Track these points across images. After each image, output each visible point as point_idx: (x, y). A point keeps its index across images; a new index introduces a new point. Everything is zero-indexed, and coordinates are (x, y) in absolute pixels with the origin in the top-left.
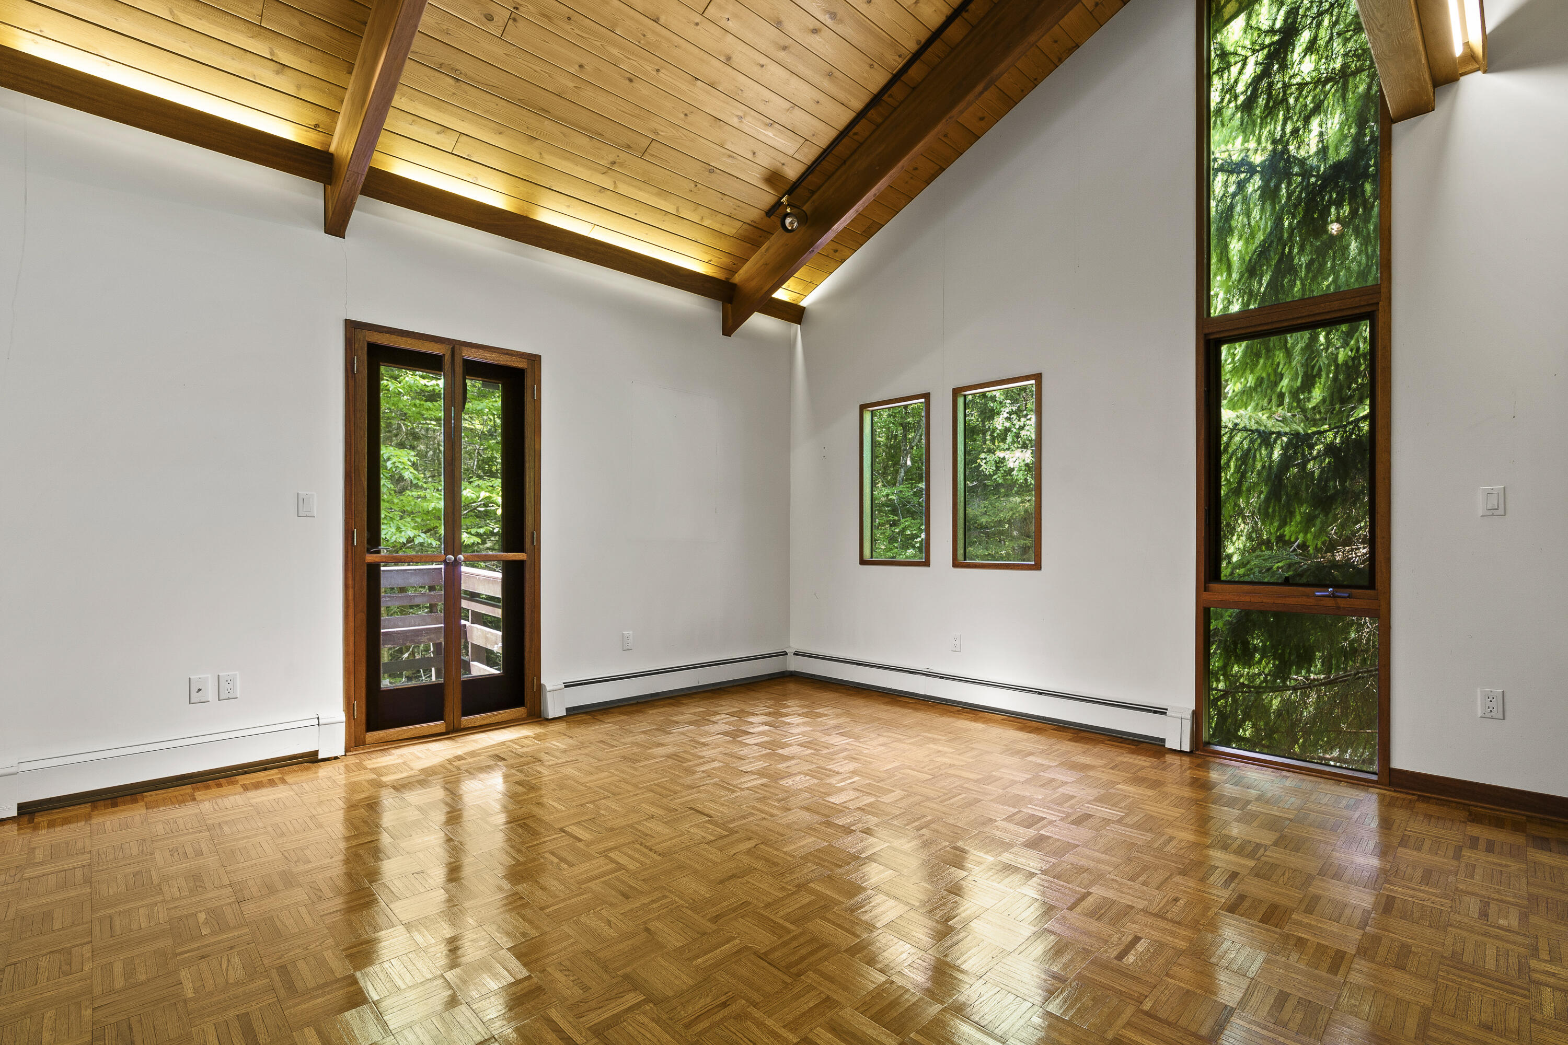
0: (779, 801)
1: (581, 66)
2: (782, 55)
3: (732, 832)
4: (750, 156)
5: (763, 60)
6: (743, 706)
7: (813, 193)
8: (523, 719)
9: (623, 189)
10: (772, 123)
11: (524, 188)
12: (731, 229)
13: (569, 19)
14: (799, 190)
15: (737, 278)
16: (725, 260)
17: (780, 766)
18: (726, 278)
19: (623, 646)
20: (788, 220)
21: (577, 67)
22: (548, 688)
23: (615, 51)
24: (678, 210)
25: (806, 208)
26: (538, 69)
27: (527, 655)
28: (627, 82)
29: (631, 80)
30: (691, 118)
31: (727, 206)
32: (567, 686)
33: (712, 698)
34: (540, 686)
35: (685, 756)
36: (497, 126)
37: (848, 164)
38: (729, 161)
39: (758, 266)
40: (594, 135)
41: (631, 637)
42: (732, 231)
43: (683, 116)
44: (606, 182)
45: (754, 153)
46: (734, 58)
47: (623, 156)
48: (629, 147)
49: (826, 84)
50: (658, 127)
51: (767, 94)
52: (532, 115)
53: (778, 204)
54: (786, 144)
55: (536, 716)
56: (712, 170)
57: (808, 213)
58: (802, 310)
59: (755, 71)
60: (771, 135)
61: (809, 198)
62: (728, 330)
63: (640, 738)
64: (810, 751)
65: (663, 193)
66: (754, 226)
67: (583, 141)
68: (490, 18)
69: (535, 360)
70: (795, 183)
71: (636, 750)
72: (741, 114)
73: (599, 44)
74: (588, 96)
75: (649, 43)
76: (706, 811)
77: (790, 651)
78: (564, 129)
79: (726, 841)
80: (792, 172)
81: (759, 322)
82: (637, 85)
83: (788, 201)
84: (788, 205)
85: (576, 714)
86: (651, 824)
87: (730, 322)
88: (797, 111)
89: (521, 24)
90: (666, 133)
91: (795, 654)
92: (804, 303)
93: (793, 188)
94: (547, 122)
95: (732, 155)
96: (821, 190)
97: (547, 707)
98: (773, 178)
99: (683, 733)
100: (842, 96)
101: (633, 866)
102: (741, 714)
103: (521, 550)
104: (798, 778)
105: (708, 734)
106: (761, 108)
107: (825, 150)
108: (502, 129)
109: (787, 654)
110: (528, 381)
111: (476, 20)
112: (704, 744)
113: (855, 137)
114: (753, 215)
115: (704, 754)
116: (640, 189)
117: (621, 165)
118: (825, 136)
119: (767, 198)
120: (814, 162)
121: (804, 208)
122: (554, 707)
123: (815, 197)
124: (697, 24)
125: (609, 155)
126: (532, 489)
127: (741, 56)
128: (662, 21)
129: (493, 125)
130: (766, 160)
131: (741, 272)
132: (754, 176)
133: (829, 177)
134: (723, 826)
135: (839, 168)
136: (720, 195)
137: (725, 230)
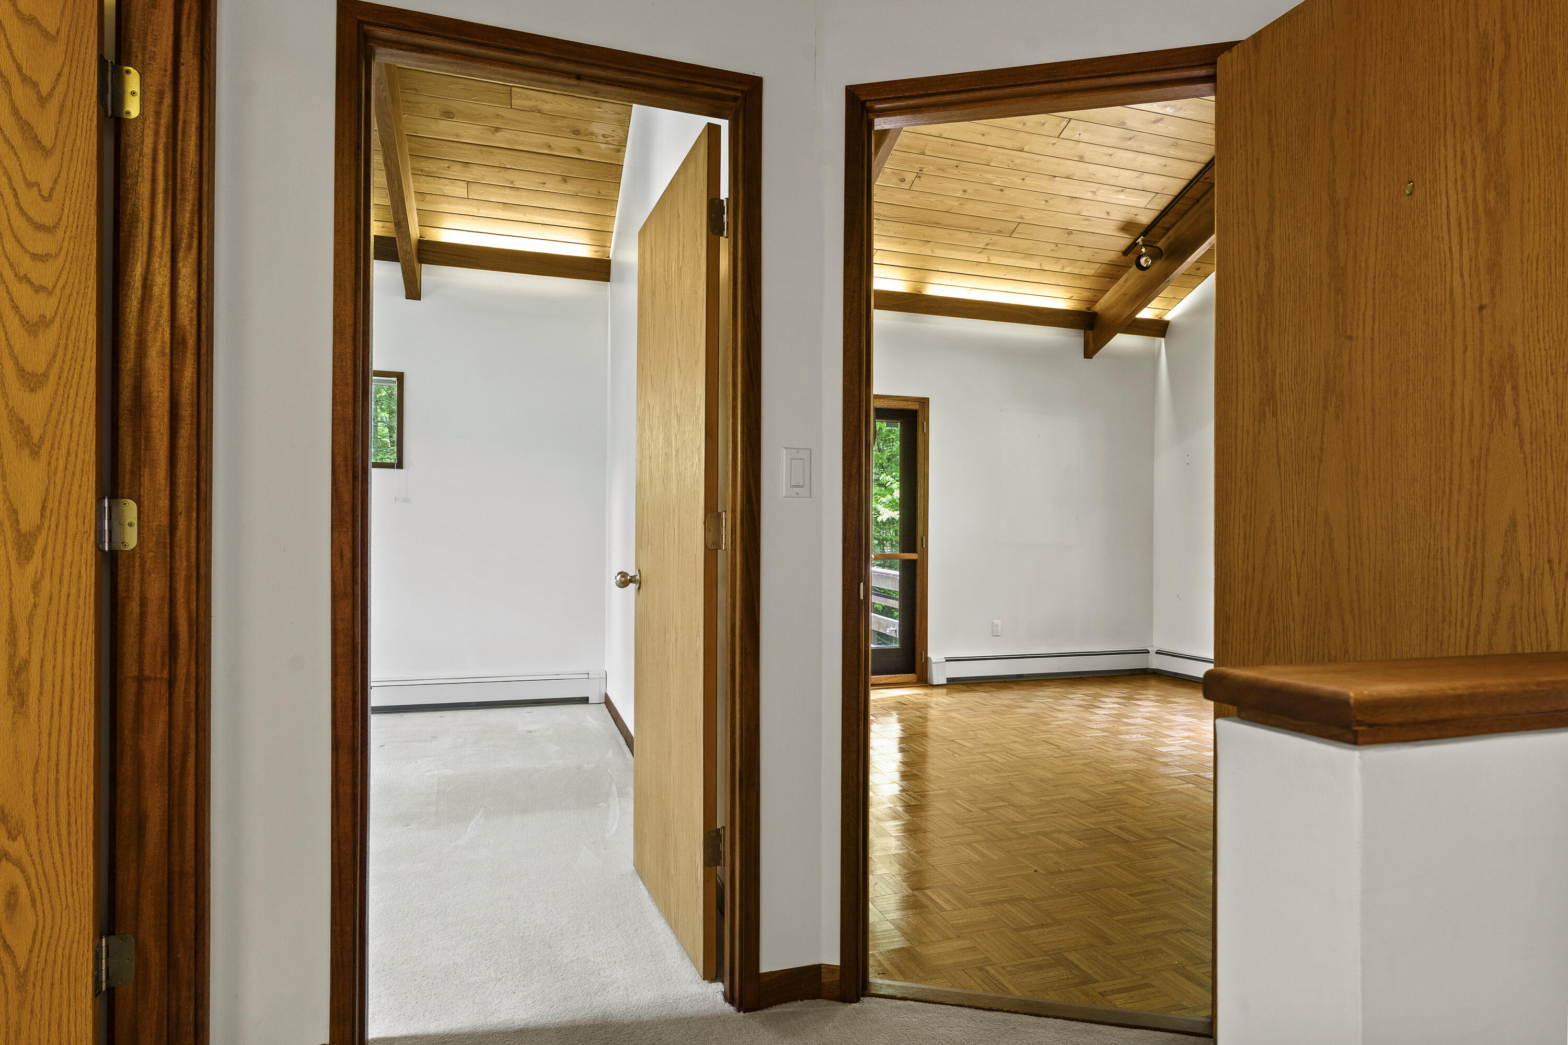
0: (1115, 745)
1: (964, 191)
2: (1128, 144)
3: (1074, 755)
4: (1105, 216)
5: (1111, 151)
6: (1099, 691)
7: (1168, 229)
8: (914, 683)
9: (994, 260)
10: (1123, 189)
11: (917, 274)
12: (1090, 270)
13: (957, 166)
14: (1155, 230)
15: (1098, 308)
16: (1086, 294)
17: (1122, 728)
18: (1088, 309)
19: (993, 632)
20: (1143, 260)
21: (962, 192)
22: (933, 661)
23: (990, 176)
24: (1041, 266)
25: (1162, 244)
26: (933, 200)
27: (917, 633)
28: (999, 192)
29: (1002, 190)
30: (1051, 202)
31: (1086, 254)
32: (948, 660)
33: (1075, 684)
34: (927, 658)
35: (1043, 715)
36: (902, 240)
37: (1201, 202)
38: (1086, 222)
39: (1117, 296)
40: (970, 230)
41: (1000, 626)
42: (1092, 272)
43: (1044, 202)
44: (983, 258)
45: (1108, 213)
46: (1086, 156)
47: (995, 238)
48: (1000, 232)
49: (1172, 152)
50: (1023, 214)
51: (1117, 171)
52: (928, 228)
53: (1134, 244)
54: (1140, 201)
55: (924, 681)
56: (1070, 232)
57: (1163, 249)
58: (1167, 324)
59: (1106, 160)
60: (1123, 197)
61: (1165, 234)
62: (1089, 353)
63: (1006, 702)
64: (1152, 722)
65: (1028, 256)
66: (1112, 264)
67: (966, 235)
68: (903, 180)
69: (924, 402)
70: (1149, 226)
71: (1003, 708)
72: (1093, 190)
73: (978, 175)
74: (970, 208)
75: (1016, 165)
76: (1056, 744)
77: (1152, 650)
78: (950, 231)
79: (1068, 758)
80: (1145, 218)
81: (1122, 341)
82: (1007, 192)
83: (1143, 240)
84: (1143, 245)
85: (954, 684)
86: (1015, 745)
87: (1091, 347)
88: (1146, 176)
89: (923, 178)
90: (1029, 216)
91: (1157, 653)
92: (1168, 317)
93: (1148, 230)
94: (938, 230)
95: (1088, 219)
96: (1175, 227)
97: (932, 675)
98: (1127, 227)
99: (1042, 703)
100: (1188, 156)
101: (1001, 760)
102: (1095, 697)
103: (915, 551)
104: (1135, 736)
105: (1063, 705)
106: (1112, 182)
107: (1176, 197)
108: (906, 241)
109: (1148, 652)
110: (920, 419)
111: (894, 184)
112: (1059, 710)
113: (1206, 181)
114: (1111, 256)
115: (1059, 715)
116: (1009, 257)
117: (994, 244)
118: (1175, 187)
119: (1124, 241)
120: (1167, 207)
121: (1159, 245)
122: (938, 675)
123: (1170, 233)
124: (1054, 144)
125: (982, 240)
126: (922, 503)
127: (1090, 152)
128: (1026, 149)
129: (899, 240)
130: (1120, 216)
131: (1101, 301)
132: (1110, 228)
133: (1184, 215)
134: (1068, 751)
135: (1193, 206)
136: (1079, 248)
137: (1084, 272)
